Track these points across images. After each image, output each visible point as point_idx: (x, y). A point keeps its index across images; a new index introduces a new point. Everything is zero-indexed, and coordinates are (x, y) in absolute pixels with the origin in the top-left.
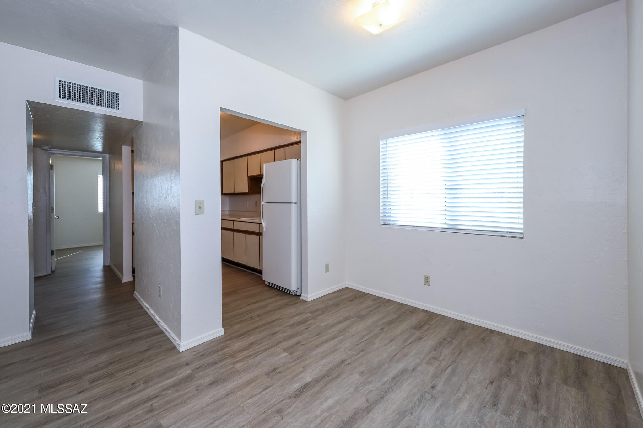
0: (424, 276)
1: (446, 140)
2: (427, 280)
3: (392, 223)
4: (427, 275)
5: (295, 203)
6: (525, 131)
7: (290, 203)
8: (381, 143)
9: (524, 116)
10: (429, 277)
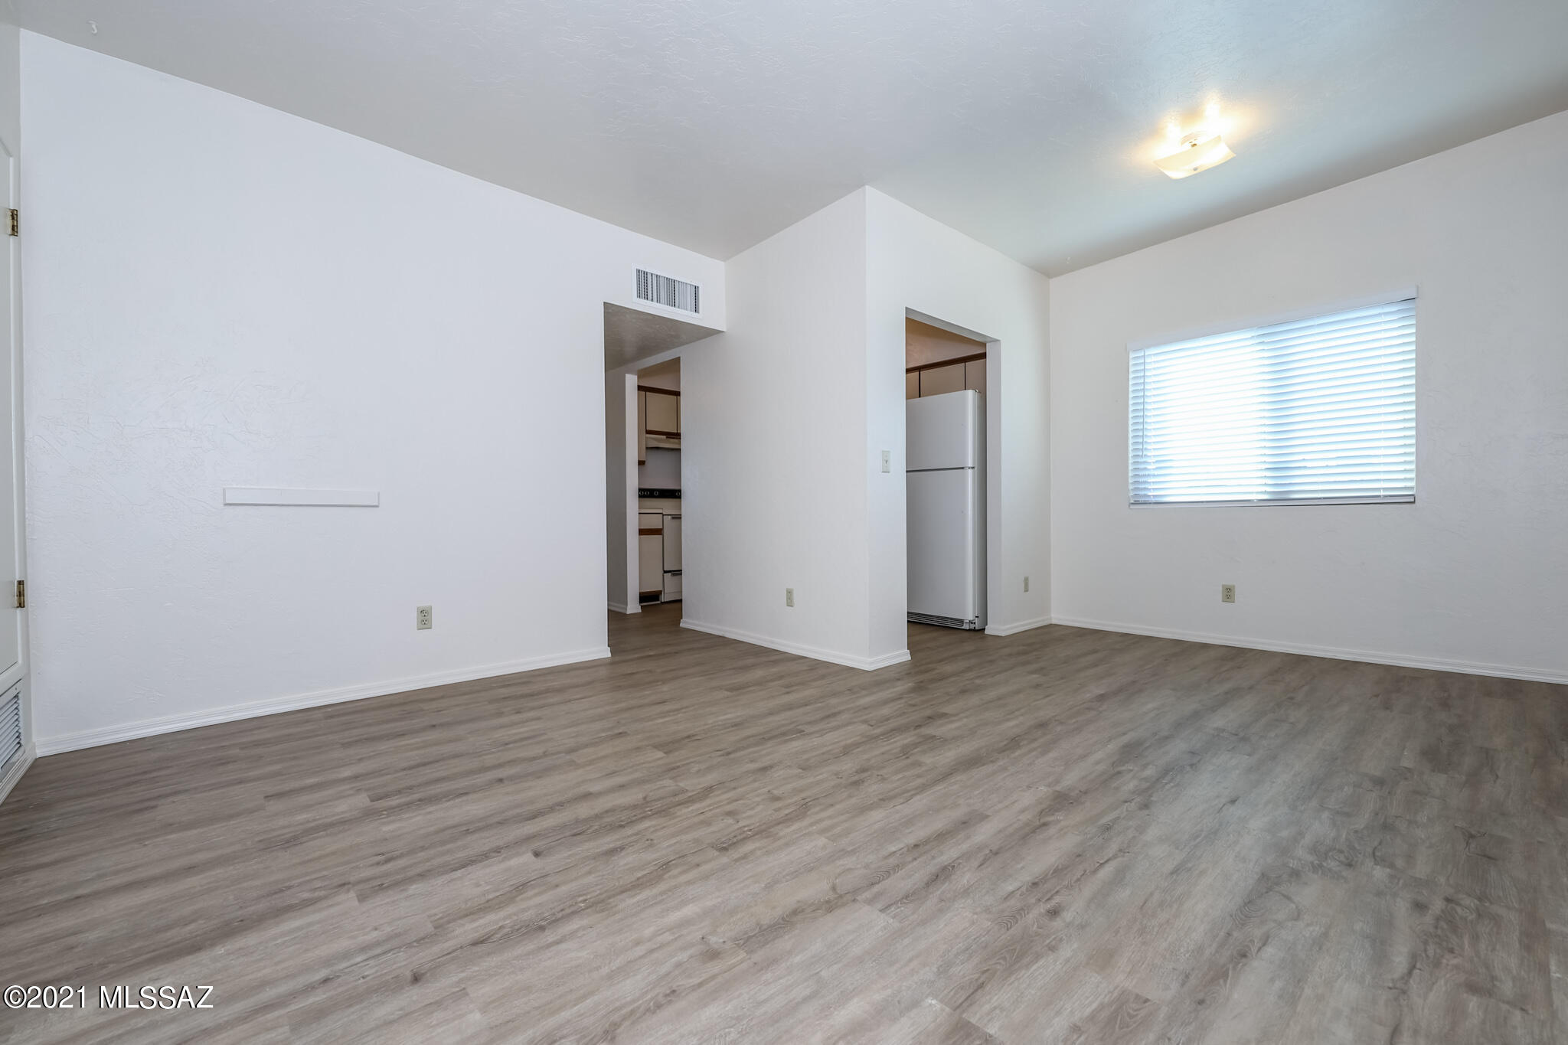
0: (1223, 586)
1: (1266, 347)
2: (1228, 593)
3: (1153, 500)
4: (1229, 583)
5: (973, 468)
6: (1417, 326)
7: (963, 468)
8: (1132, 355)
9: (1416, 300)
10: (1234, 586)
